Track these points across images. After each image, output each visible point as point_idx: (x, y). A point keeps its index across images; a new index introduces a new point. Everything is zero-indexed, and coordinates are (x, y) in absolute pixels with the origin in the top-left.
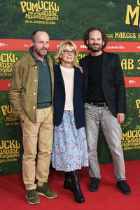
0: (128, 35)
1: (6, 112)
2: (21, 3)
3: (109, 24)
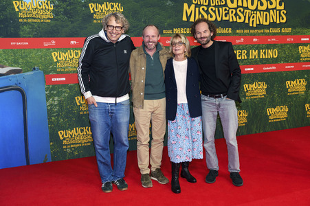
0: (186, 30)
1: (80, 102)
2: (90, 5)
3: (168, 21)
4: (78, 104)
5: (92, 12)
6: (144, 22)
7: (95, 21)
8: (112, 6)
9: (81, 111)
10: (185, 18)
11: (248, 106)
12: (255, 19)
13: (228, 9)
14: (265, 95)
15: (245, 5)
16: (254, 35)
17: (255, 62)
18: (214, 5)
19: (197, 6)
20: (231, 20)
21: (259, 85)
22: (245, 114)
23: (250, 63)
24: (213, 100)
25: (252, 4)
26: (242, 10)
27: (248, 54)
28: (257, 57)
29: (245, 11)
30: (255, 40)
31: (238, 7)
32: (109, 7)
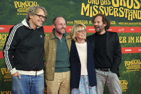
0: (83, 22)
1: (4, 72)
2: (15, 2)
3: (71, 15)
4: (3, 74)
5: (16, 7)
6: (53, 15)
7: (18, 14)
8: (31, 4)
9: (5, 79)
10: (82, 14)
11: (128, 77)
12: (132, 15)
13: (113, 8)
14: (140, 69)
15: (125, 5)
16: (132, 27)
17: (133, 45)
18: (103, 4)
19: (91, 5)
20: (115, 16)
21: (136, 61)
22: (125, 83)
23: (129, 46)
24: (102, 73)
25: (130, 5)
26: (123, 9)
27: (127, 40)
28: (133, 42)
29: (125, 9)
30: (132, 30)
31: (120, 6)
32: (29, 4)
